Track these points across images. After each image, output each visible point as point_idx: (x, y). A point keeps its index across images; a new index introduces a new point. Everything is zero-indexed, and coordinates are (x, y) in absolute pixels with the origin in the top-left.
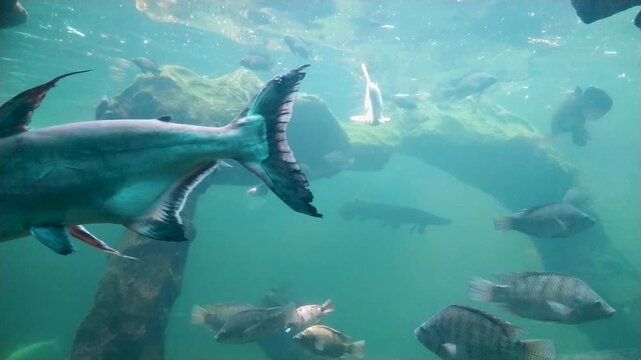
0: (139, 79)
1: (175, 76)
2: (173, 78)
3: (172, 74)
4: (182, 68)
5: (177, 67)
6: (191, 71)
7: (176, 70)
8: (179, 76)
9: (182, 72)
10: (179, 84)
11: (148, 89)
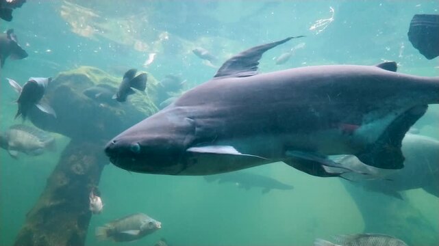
0: (61, 75)
1: (89, 74)
2: (88, 76)
3: (88, 73)
4: (96, 69)
5: (92, 68)
6: (102, 71)
7: (91, 70)
8: (93, 74)
9: (97, 72)
10: (92, 80)
11: (67, 84)
